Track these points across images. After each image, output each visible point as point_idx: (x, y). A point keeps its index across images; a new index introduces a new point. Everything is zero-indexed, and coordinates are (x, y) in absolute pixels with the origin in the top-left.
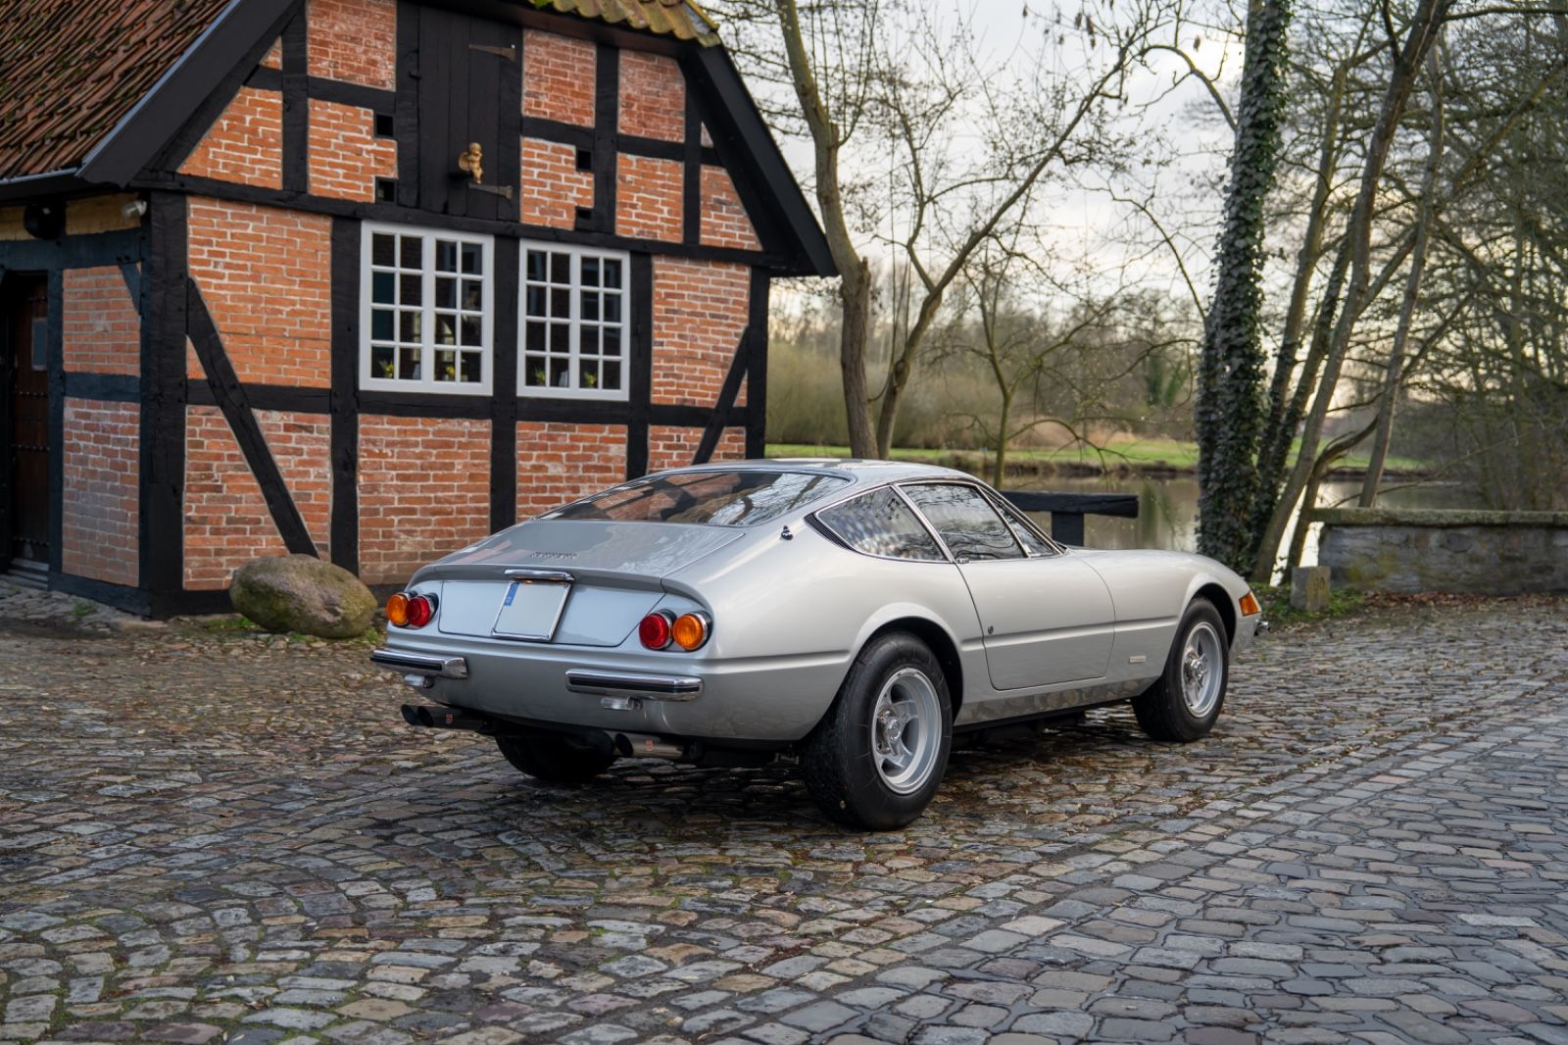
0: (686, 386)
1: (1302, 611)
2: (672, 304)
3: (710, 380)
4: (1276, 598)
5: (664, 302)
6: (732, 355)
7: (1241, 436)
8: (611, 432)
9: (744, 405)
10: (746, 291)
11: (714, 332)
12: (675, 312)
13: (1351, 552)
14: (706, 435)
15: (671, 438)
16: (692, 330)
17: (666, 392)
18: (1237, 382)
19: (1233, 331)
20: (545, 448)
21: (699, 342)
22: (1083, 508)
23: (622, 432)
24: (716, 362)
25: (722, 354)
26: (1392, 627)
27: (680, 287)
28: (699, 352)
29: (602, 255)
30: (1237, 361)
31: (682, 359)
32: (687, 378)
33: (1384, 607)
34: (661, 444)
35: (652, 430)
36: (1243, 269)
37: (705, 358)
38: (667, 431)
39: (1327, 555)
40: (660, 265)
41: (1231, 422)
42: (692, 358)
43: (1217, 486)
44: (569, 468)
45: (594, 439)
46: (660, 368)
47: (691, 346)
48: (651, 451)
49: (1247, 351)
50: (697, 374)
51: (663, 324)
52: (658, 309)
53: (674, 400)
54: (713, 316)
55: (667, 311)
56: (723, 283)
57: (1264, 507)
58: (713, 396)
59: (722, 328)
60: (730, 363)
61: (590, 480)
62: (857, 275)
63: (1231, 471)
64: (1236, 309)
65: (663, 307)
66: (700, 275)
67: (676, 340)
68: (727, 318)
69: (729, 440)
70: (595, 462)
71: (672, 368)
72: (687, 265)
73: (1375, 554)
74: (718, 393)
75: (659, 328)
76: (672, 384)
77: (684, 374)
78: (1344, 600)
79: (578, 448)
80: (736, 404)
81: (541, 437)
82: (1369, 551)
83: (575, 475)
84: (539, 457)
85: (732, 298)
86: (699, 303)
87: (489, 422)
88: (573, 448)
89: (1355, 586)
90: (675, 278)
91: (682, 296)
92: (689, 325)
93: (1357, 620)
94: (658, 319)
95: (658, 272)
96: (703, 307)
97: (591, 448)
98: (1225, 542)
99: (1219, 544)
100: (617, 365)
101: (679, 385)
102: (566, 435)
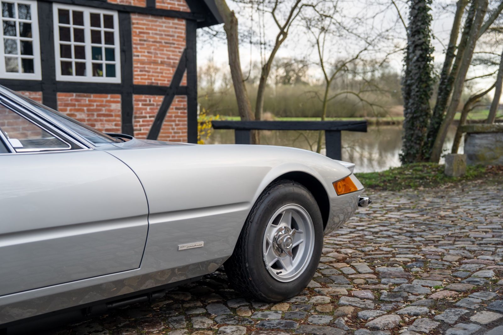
0: (152, 76)
1: (450, 177)
2: (143, 37)
3: (166, 73)
4: (438, 170)
5: (138, 36)
6: (177, 62)
7: (422, 90)
8: (111, 97)
9: (186, 85)
10: (184, 31)
11: (167, 51)
12: (145, 41)
13: (480, 146)
14: (165, 100)
15: (146, 101)
16: (155, 49)
17: (142, 79)
18: (419, 63)
19: (416, 37)
20: (74, 105)
21: (159, 55)
22: (340, 128)
23: (118, 98)
24: (169, 65)
25: (172, 61)
26: (498, 185)
27: (147, 29)
28: (159, 60)
29: (102, 13)
30: (418, 53)
31: (150, 63)
32: (153, 72)
33: (496, 174)
34: (140, 103)
35: (135, 97)
36: (421, 5)
37: (162, 63)
38: (143, 97)
39: (468, 148)
40: (135, 18)
41: (417, 84)
42: (155, 63)
43: (410, 116)
44: (88, 115)
45: (102, 101)
46: (138, 67)
47: (155, 57)
48: (135, 107)
49: (424, 47)
50: (159, 70)
51: (139, 47)
52: (135, 39)
53: (146, 82)
54: (166, 43)
55: (140, 40)
56: (171, 27)
57: (436, 126)
58: (168, 81)
59: (171, 49)
60: (177, 66)
61: (101, 120)
62: (230, 19)
63: (417, 108)
64: (417, 26)
65: (138, 38)
66: (158, 23)
67: (146, 54)
68: (174, 44)
69: (178, 101)
70: (104, 112)
71: (144, 67)
72: (150, 18)
73: (493, 147)
74: (171, 79)
75: (136, 48)
76: (145, 75)
77: (151, 70)
78: (475, 170)
79: (93, 106)
80: (181, 84)
81: (71, 100)
82: (489, 146)
83: (92, 118)
84: (71, 110)
85: (176, 35)
86: (158, 37)
87: (41, 93)
88: (90, 105)
89: (482, 163)
90: (144, 24)
91: (148, 33)
92: (153, 47)
93: (480, 181)
94: (135, 44)
95: (134, 21)
96: (161, 39)
97: (101, 105)
98: (416, 143)
99: (413, 144)
100: (113, 66)
101: (149, 76)
102: (86, 99)
